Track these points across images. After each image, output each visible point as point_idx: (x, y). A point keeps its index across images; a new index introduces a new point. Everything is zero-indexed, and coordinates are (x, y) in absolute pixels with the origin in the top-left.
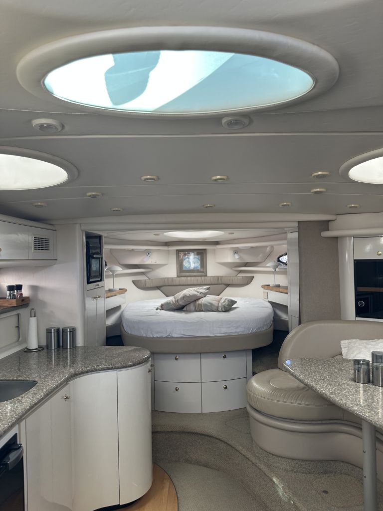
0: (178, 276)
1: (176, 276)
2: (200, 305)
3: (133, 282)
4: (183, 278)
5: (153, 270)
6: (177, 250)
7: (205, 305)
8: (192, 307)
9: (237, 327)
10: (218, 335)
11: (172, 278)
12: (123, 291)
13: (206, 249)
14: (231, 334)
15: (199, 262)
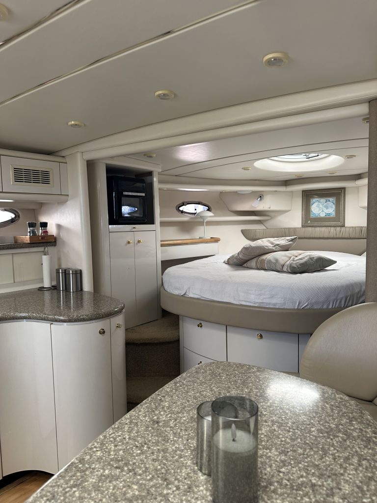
0: (303, 226)
1: (300, 226)
2: (263, 261)
3: (243, 232)
4: (310, 229)
5: (272, 218)
6: (303, 191)
7: (269, 261)
8: (253, 263)
9: (272, 297)
10: (244, 303)
11: (295, 228)
12: (215, 240)
13: (344, 188)
14: (262, 305)
15: (334, 206)
